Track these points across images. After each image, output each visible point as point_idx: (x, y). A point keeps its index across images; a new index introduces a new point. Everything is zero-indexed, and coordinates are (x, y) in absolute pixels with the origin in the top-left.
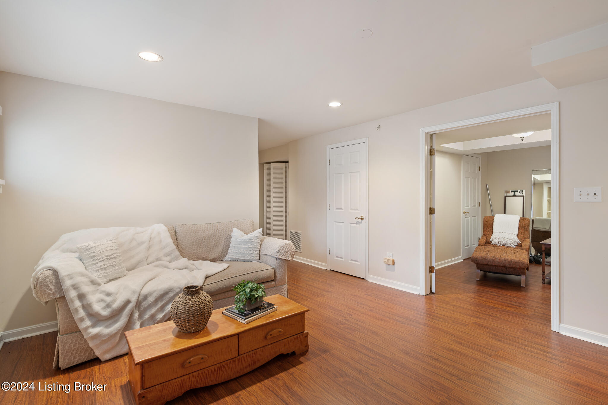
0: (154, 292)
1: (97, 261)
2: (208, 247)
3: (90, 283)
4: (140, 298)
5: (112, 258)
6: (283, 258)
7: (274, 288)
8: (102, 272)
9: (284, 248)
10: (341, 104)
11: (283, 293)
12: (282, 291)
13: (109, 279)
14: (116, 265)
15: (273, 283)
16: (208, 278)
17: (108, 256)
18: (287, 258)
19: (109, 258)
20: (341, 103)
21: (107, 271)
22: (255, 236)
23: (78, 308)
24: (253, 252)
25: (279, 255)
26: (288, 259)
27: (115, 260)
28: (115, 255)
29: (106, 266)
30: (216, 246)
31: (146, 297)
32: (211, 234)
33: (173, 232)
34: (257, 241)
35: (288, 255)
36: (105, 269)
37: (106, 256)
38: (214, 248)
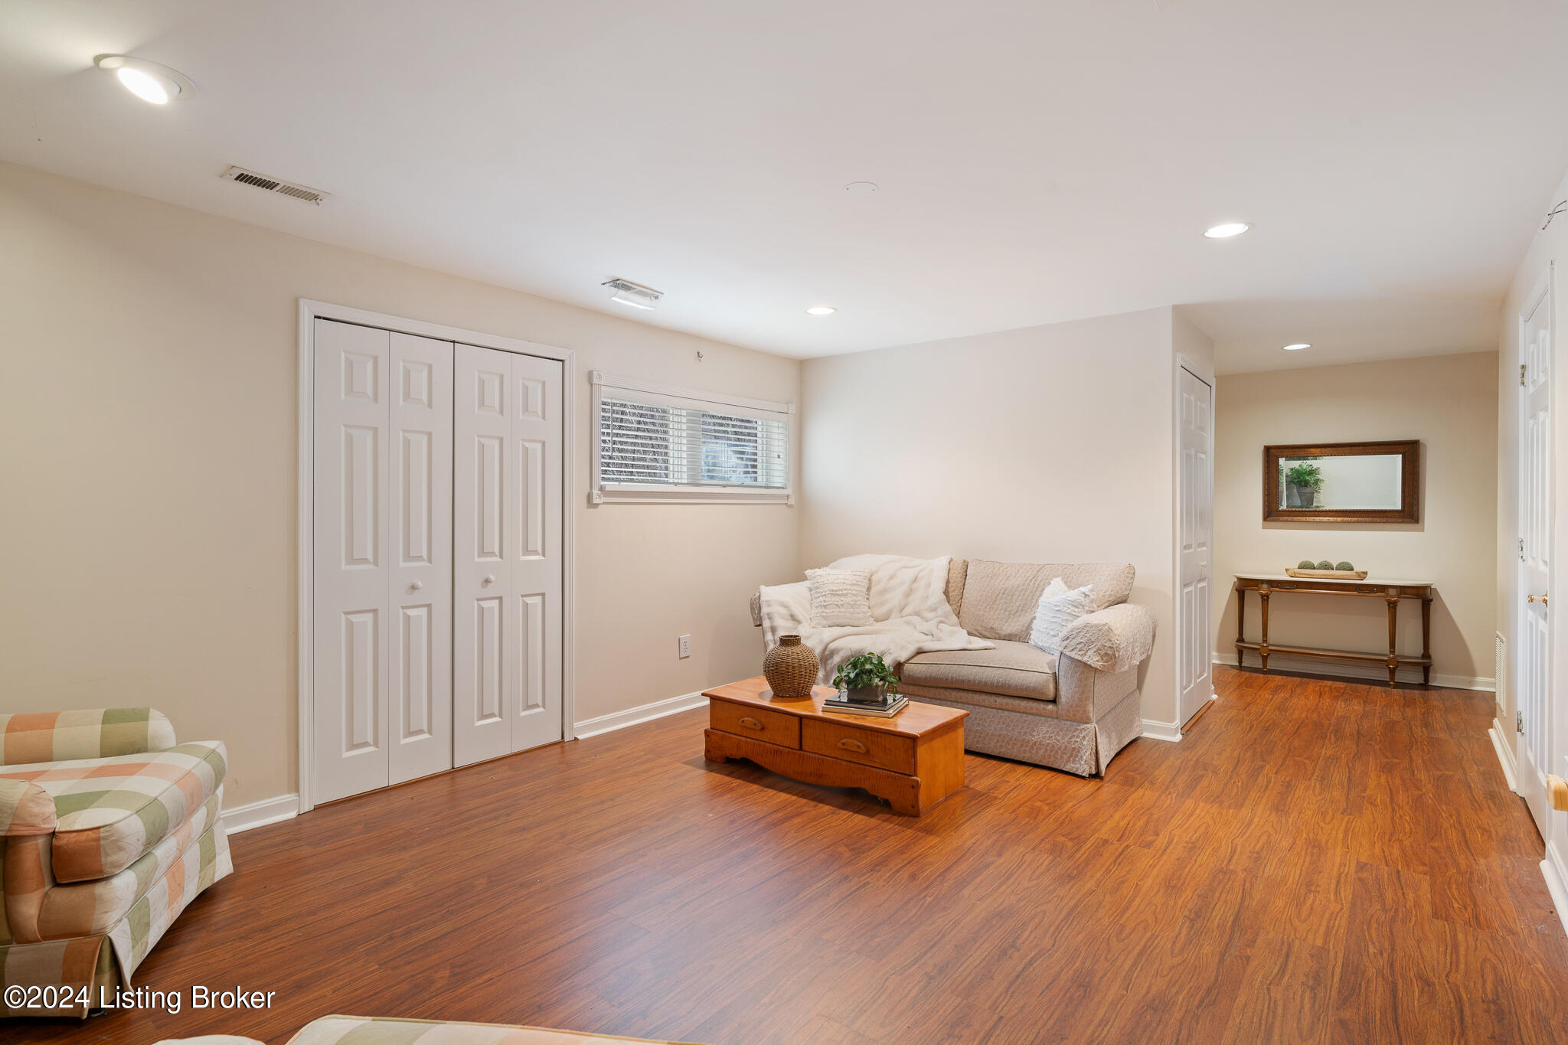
0: (842, 649)
1: (819, 594)
2: (1006, 610)
3: (789, 617)
4: (827, 653)
5: (838, 595)
6: (1073, 655)
7: (1056, 720)
8: (820, 610)
9: (1082, 634)
10: (1247, 228)
11: (1078, 740)
12: (1076, 734)
13: (829, 622)
14: (842, 606)
15: (1050, 707)
16: (922, 655)
17: (833, 591)
18: (1085, 659)
19: (834, 593)
20: (1247, 223)
21: (827, 611)
22: (1069, 598)
23: (769, 642)
24: (1057, 632)
25: (1065, 647)
26: (1089, 663)
27: (842, 599)
28: (845, 592)
29: (827, 603)
30: (1022, 611)
31: (833, 653)
32: (1019, 585)
33: (959, 573)
34: (1068, 611)
35: (1089, 653)
36: (825, 607)
37: (830, 590)
38: (1018, 613)
